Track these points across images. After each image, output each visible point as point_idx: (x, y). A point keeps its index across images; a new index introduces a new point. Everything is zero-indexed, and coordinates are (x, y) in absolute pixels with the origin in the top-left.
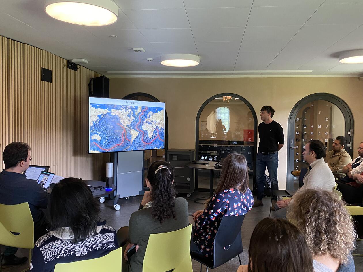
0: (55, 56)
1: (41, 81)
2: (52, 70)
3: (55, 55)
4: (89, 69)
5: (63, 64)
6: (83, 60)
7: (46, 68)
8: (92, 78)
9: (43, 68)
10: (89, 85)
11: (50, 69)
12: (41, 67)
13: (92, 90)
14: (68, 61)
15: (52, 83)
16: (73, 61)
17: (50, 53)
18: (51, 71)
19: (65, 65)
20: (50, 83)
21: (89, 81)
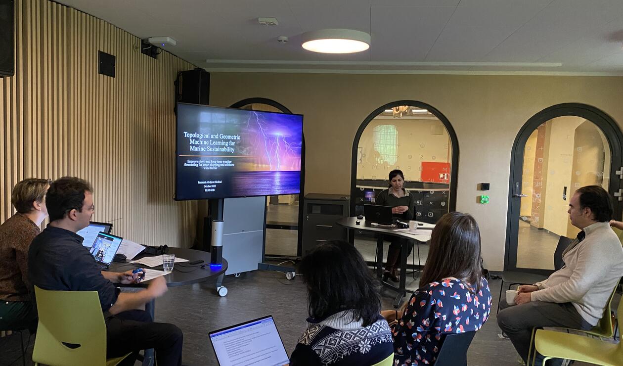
0: (121, 32)
1: (98, 74)
2: (115, 55)
3: (121, 30)
4: (176, 56)
5: (133, 47)
6: (168, 39)
7: (106, 52)
8: (181, 72)
9: (101, 52)
10: (176, 83)
11: (112, 54)
12: (98, 50)
13: (181, 92)
14: (142, 41)
15: (115, 78)
16: (151, 41)
17: (112, 26)
18: (113, 58)
19: (137, 48)
20: (112, 78)
21: (176, 76)
